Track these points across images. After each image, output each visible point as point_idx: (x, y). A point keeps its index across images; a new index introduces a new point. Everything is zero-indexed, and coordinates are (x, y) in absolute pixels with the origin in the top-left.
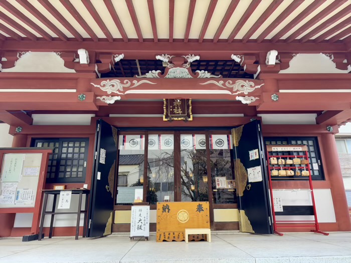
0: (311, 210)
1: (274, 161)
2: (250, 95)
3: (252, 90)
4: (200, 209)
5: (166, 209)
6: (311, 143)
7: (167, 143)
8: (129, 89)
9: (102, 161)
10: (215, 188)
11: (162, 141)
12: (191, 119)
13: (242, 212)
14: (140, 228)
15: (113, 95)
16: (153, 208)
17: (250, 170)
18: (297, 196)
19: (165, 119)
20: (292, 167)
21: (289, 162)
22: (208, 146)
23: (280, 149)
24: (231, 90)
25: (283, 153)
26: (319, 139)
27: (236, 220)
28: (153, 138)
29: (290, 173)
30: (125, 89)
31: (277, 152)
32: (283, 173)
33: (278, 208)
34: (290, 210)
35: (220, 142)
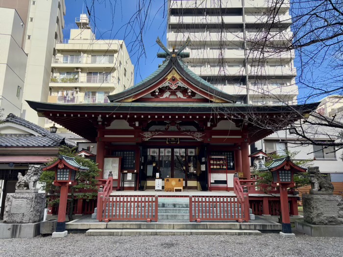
0: (225, 182)
1: (212, 162)
2: (200, 138)
3: (201, 136)
4: (179, 180)
5: (168, 180)
6: (231, 153)
7: (168, 152)
8: (154, 135)
9: (143, 161)
10: (188, 172)
11: (166, 151)
12: (178, 143)
13: (199, 182)
14: (158, 187)
15: (148, 137)
16: (163, 180)
17: (202, 166)
18: (221, 177)
19: (167, 143)
20: (219, 165)
21: (218, 162)
22: (186, 154)
23: (215, 157)
24: (193, 136)
25: (216, 158)
26: (234, 152)
27: (196, 186)
28: (162, 150)
29: (218, 167)
30: (153, 136)
31: (213, 158)
32: (215, 167)
33: (212, 181)
34: (217, 182)
35: (191, 152)
